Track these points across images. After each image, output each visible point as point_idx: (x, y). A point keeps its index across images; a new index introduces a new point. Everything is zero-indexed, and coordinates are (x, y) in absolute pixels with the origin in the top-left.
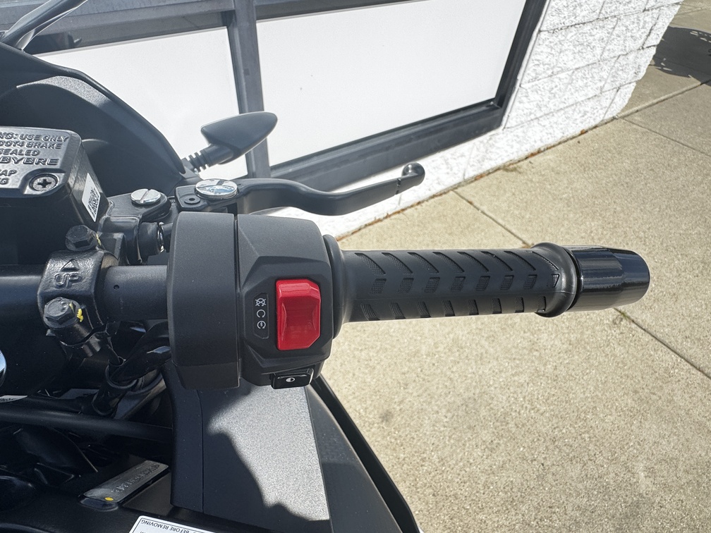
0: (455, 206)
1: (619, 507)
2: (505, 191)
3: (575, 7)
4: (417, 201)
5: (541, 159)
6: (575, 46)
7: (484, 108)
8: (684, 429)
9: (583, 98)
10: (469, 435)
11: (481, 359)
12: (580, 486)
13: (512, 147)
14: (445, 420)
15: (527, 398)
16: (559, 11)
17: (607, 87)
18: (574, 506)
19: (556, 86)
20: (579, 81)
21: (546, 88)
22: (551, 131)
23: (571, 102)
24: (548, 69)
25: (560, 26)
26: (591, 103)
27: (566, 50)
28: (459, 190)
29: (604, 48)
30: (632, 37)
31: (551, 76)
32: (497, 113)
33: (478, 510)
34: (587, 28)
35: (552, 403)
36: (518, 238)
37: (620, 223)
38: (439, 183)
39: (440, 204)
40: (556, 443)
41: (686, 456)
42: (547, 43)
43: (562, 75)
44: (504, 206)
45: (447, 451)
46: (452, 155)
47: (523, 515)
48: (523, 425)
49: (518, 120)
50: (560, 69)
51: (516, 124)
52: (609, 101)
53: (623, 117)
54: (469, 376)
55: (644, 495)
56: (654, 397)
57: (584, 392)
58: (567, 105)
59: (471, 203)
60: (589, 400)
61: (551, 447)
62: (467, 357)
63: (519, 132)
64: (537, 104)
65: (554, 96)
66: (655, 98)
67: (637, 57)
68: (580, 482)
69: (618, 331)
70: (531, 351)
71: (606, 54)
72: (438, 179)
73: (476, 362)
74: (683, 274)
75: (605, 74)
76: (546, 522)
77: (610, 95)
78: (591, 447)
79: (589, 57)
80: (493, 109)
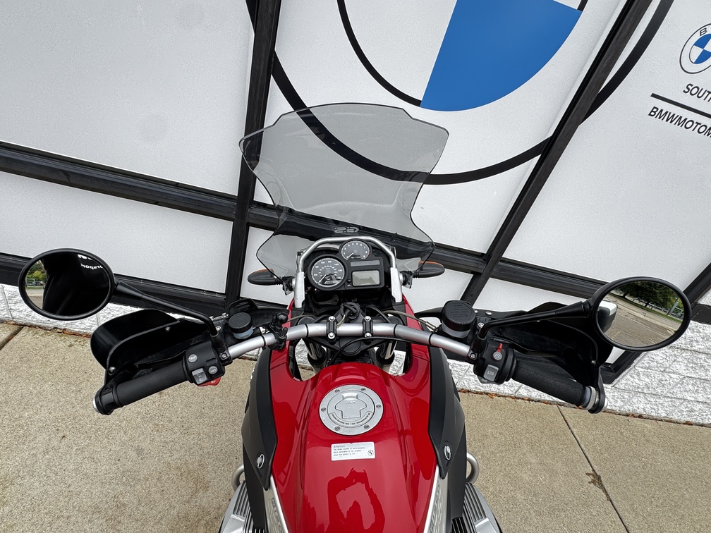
0: (554, 417)
5: (639, 423)
6: (689, 362)
9: (693, 399)
19: (666, 380)
20: (690, 386)
21: (657, 377)
23: (679, 396)
26: (700, 406)
31: (662, 372)
32: (611, 374)
34: (702, 356)
36: (592, 466)
43: (673, 375)
44: (591, 438)
49: (627, 387)
50: (672, 371)
51: (624, 388)
58: (675, 396)
59: (566, 421)
63: (626, 395)
65: (663, 386)
80: (609, 370)
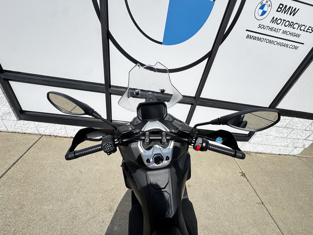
5: (260, 155)
7: (244, 135)
9: (280, 145)
17: (290, 145)
20: (278, 140)
21: (264, 138)
26: (283, 147)
30: (300, 135)
31: (266, 135)
36: (241, 170)
43: (270, 137)
49: (254, 142)
53: (298, 157)
56: (259, 225)
58: (273, 145)
63: (254, 145)
64: (261, 141)
65: (268, 141)
67: (303, 141)
71: (289, 137)
75: (289, 142)
77: (292, 148)
78: (234, 222)
79: (282, 135)
80: (247, 137)
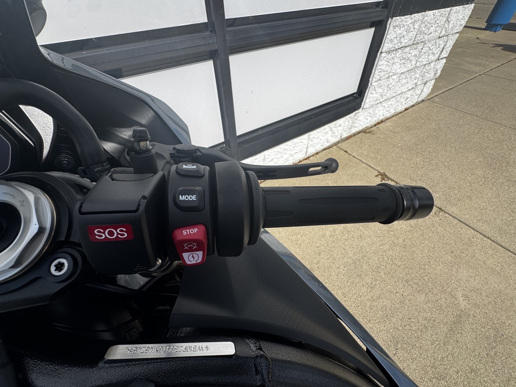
0: (337, 154)
1: (449, 318)
2: (365, 144)
3: (401, 38)
4: (316, 152)
5: (384, 125)
6: (401, 60)
7: (351, 98)
8: (483, 272)
9: (406, 90)
10: (358, 280)
11: (361, 237)
12: (425, 306)
13: (367, 119)
14: (344, 272)
15: (389, 258)
16: (392, 41)
17: (419, 83)
18: (423, 318)
19: (391, 84)
20: (404, 80)
21: (386, 85)
22: (388, 109)
23: (399, 92)
24: (386, 74)
25: (392, 49)
26: (410, 93)
27: (396, 62)
28: (339, 145)
29: (417, 60)
30: (432, 53)
31: (388, 78)
32: (358, 101)
33: (367, 321)
34: (407, 49)
35: (404, 261)
36: (375, 169)
37: (433, 158)
38: (327, 142)
39: (329, 153)
40: (409, 283)
41: (486, 287)
42: (385, 59)
43: (394, 77)
45: (347, 289)
46: (334, 125)
47: (394, 324)
48: (389, 273)
49: (370, 104)
50: (392, 74)
51: (368, 106)
52: (420, 91)
53: (428, 100)
54: (355, 247)
55: (464, 310)
57: (422, 254)
58: (397, 94)
59: (346, 152)
60: (426, 258)
61: (406, 285)
62: (353, 236)
63: (371, 110)
64: (381, 94)
65: (390, 89)
66: (446, 88)
67: (435, 65)
68: (425, 304)
69: (438, 219)
70: (389, 232)
71: (418, 64)
72: (327, 139)
73: (358, 239)
74: (473, 185)
75: (417, 75)
76: (408, 327)
77: (421, 87)
78: (430, 284)
79: (409, 66)
80: (356, 98)
